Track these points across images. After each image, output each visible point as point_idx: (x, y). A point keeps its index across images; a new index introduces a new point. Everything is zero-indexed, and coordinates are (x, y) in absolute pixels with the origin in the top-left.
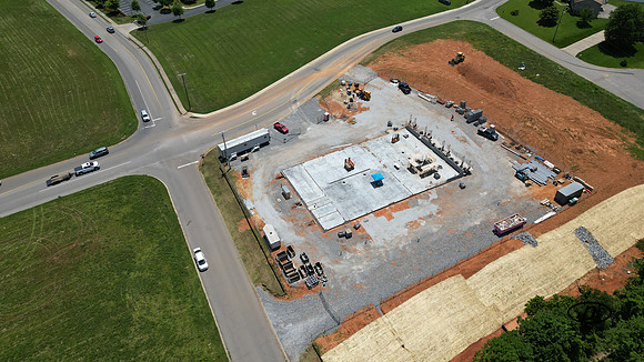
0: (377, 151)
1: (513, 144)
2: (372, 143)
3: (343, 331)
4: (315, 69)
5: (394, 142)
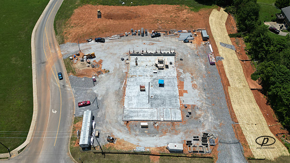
1: (166, 32)
2: (131, 72)
3: (243, 142)
4: (42, 63)
5: (137, 65)
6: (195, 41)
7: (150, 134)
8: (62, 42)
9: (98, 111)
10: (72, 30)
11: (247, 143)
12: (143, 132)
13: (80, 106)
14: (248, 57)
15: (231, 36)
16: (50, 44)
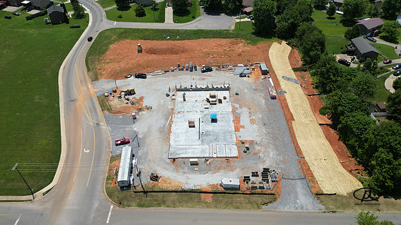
0: (187, 109)
1: (219, 67)
2: (178, 108)
3: (310, 178)
4: (71, 101)
5: (184, 100)
6: (252, 76)
7: (200, 171)
8: (96, 78)
9: (139, 150)
10: (107, 66)
11: (315, 179)
12: (193, 169)
13: (117, 145)
14: (316, 92)
15: (295, 70)
16: (81, 81)
